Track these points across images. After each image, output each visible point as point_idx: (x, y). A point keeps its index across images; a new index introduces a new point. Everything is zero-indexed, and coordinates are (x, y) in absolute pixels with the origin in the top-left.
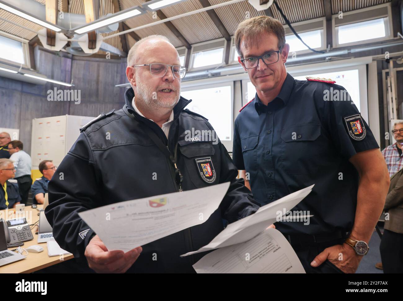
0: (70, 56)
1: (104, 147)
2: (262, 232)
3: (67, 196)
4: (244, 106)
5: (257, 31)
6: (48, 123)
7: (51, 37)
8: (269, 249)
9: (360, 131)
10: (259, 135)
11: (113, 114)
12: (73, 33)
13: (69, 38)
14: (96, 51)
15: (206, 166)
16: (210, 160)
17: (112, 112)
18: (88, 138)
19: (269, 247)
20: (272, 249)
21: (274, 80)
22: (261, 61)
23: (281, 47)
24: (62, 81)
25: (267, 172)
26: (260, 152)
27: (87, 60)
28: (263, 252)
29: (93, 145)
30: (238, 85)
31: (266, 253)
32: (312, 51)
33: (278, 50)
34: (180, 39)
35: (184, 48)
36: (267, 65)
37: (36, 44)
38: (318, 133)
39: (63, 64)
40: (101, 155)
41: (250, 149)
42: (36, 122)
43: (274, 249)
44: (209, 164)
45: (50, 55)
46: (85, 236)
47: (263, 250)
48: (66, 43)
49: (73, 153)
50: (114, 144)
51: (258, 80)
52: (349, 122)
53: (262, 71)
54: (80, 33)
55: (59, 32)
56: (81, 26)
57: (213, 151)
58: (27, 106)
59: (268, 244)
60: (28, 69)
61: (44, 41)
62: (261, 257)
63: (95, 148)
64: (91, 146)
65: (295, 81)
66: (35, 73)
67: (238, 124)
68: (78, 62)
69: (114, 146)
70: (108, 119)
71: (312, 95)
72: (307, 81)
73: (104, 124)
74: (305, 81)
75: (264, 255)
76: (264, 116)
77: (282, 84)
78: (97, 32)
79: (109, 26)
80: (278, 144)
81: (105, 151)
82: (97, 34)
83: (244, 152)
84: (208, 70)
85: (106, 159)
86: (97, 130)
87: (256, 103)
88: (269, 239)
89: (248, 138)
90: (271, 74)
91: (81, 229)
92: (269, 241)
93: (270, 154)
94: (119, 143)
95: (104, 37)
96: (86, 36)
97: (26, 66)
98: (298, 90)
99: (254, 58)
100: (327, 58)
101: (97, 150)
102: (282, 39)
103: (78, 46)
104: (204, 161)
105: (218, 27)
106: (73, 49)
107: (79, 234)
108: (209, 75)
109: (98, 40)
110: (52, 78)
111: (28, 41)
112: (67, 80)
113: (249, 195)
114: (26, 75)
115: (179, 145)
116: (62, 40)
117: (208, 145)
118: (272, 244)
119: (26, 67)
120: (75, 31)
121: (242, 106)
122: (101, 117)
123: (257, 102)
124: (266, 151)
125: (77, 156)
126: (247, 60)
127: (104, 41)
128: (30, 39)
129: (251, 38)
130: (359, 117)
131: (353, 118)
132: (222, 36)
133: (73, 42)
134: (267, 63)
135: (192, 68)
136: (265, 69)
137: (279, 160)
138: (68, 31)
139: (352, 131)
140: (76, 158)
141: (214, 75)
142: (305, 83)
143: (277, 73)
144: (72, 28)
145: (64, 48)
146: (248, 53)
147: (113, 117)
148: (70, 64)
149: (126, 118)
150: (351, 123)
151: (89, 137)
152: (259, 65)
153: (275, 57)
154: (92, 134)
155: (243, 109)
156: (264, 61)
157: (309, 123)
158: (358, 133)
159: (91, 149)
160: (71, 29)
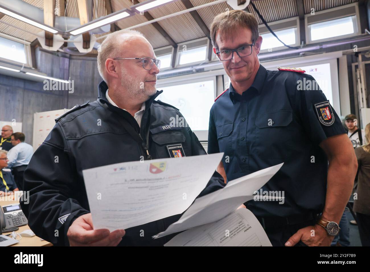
0: (68, 55)
1: (78, 136)
2: (233, 211)
3: (44, 184)
4: (219, 96)
5: (232, 25)
6: (48, 116)
7: (49, 39)
8: (240, 228)
9: (329, 118)
10: (234, 123)
11: (87, 105)
12: (69, 34)
13: (66, 39)
14: (90, 50)
15: (177, 152)
16: (181, 147)
17: (86, 104)
18: (62, 128)
19: (240, 227)
20: (243, 229)
21: (247, 71)
22: (235, 53)
23: (255, 40)
24: (61, 78)
25: (242, 157)
26: (234, 139)
27: (83, 60)
28: (234, 231)
29: (68, 134)
30: (220, 79)
31: (237, 233)
32: (287, 48)
33: (252, 44)
34: (167, 39)
35: (171, 46)
36: (241, 58)
37: (37, 46)
38: (290, 119)
39: (61, 63)
40: (75, 144)
41: (225, 136)
42: (37, 115)
43: (245, 228)
44: (180, 151)
45: (49, 55)
46: (65, 220)
47: (235, 229)
48: (63, 43)
49: (49, 143)
50: (88, 133)
51: (233, 71)
52: (319, 109)
53: (237, 64)
54: (75, 34)
55: (56, 34)
56: (76, 28)
57: (183, 139)
58: (29, 102)
59: (239, 224)
60: (30, 68)
61: (42, 42)
62: (232, 237)
63: (69, 137)
64: (65, 135)
65: (267, 71)
66: (36, 72)
67: (214, 113)
68: (75, 61)
69: (87, 135)
70: (82, 110)
71: (283, 84)
72: (278, 71)
73: (79, 114)
74: (276, 71)
75: (235, 234)
76: (238, 105)
77: (255, 75)
78: (91, 33)
79: (102, 28)
80: (252, 131)
81: (79, 140)
82: (90, 35)
83: (219, 139)
84: (192, 66)
85: (80, 148)
86: (71, 120)
87: (231, 93)
88: (240, 218)
89: (223, 126)
90: (245, 66)
91: (60, 214)
92: (240, 220)
93: (245, 140)
94: (93, 132)
95: (97, 37)
96: (81, 37)
97: (28, 65)
98: (270, 79)
99: (228, 51)
100: (301, 54)
101: (71, 140)
102: (255, 32)
103: (74, 46)
104: (175, 147)
105: (201, 27)
106: (69, 49)
107: (59, 219)
108: (194, 71)
109: (91, 41)
110: (52, 76)
111: (30, 43)
112: (65, 77)
113: (220, 179)
114: (27, 73)
115: (150, 133)
116: (59, 41)
117: (179, 133)
118: (243, 223)
119: (28, 67)
120: (71, 33)
121: (217, 96)
122: (76, 108)
123: (232, 91)
124: (240, 137)
125: (54, 145)
126: (222, 52)
127: (97, 41)
128: (32, 41)
129: (226, 32)
130: (328, 104)
131: (323, 105)
132: (205, 35)
133: (69, 42)
134: (241, 56)
135: (179, 65)
136: (239, 62)
137: (253, 146)
138: (64, 33)
139: (322, 117)
140: (52, 147)
141: (199, 71)
142: (276, 73)
143: (250, 64)
144: (68, 29)
145: (61, 48)
146: (223, 46)
147: (87, 108)
148: (68, 63)
149: (100, 108)
150: (321, 109)
151: (64, 126)
152: (234, 58)
153: (249, 50)
154: (66, 124)
155: (218, 99)
156: (238, 54)
157: (281, 110)
158: (327, 119)
159: (65, 138)
160: (67, 31)
